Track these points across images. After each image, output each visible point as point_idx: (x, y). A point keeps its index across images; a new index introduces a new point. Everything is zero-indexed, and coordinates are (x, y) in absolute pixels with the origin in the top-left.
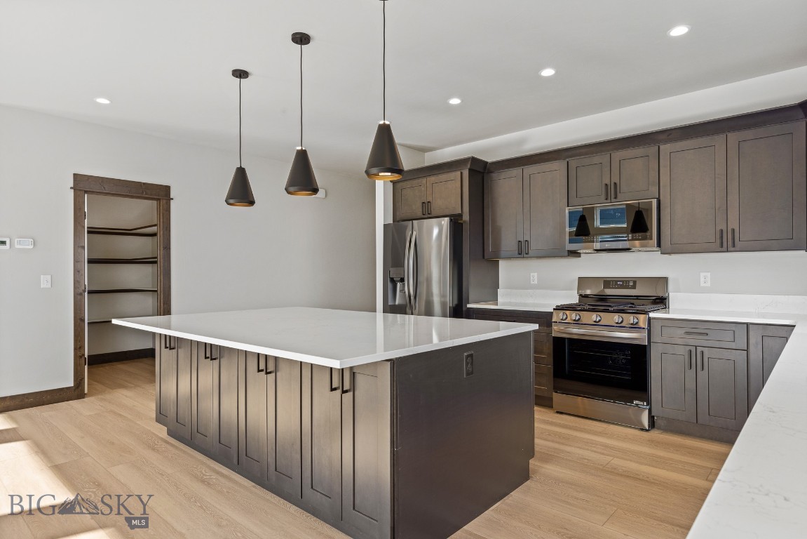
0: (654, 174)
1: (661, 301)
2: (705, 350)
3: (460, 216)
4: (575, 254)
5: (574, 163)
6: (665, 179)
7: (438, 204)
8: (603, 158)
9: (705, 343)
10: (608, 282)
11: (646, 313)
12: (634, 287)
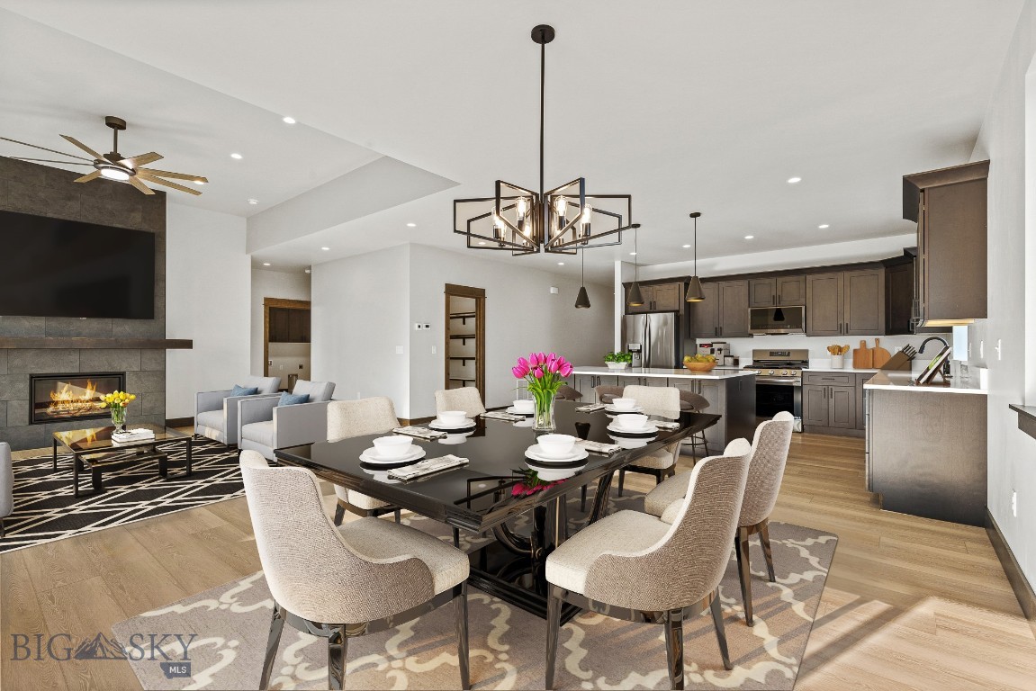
0: (802, 291)
1: (806, 363)
2: (834, 388)
3: (678, 311)
4: (751, 336)
5: (753, 282)
6: (809, 294)
7: (661, 303)
8: (772, 280)
9: (832, 384)
10: (772, 353)
11: (800, 368)
12: (789, 355)
